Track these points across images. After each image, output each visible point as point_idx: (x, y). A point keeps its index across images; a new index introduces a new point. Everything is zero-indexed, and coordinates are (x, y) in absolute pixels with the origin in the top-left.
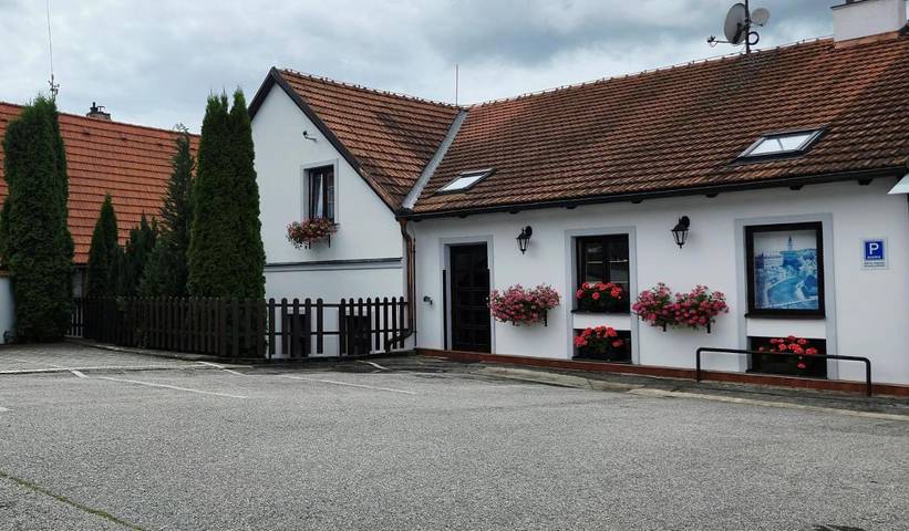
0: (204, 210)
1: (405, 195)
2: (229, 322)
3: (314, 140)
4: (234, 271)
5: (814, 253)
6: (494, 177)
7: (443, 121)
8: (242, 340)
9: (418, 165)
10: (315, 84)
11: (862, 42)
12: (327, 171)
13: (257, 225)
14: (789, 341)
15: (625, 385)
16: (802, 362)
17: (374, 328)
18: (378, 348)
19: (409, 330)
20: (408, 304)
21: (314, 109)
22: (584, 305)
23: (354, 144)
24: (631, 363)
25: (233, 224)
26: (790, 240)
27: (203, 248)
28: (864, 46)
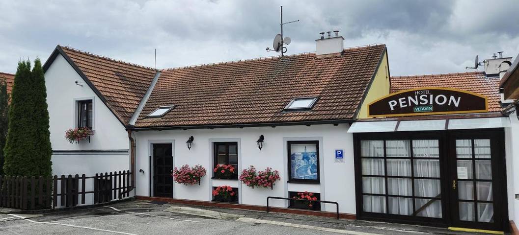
0: (15, 126)
1: (131, 117)
2: (29, 189)
3: (82, 85)
4: (33, 160)
5: (315, 154)
6: (175, 110)
7: (149, 77)
8: (37, 199)
9: (137, 101)
10: (83, 56)
11: (327, 56)
12: (89, 102)
13: (48, 133)
14: (305, 194)
15: (236, 215)
16: (311, 203)
17: (113, 187)
18: (115, 198)
19: (132, 186)
20: (131, 173)
21: (82, 69)
22: (217, 175)
23: (104, 89)
24: (238, 203)
25: (33, 134)
26: (306, 148)
27: (13, 147)
28: (328, 58)
